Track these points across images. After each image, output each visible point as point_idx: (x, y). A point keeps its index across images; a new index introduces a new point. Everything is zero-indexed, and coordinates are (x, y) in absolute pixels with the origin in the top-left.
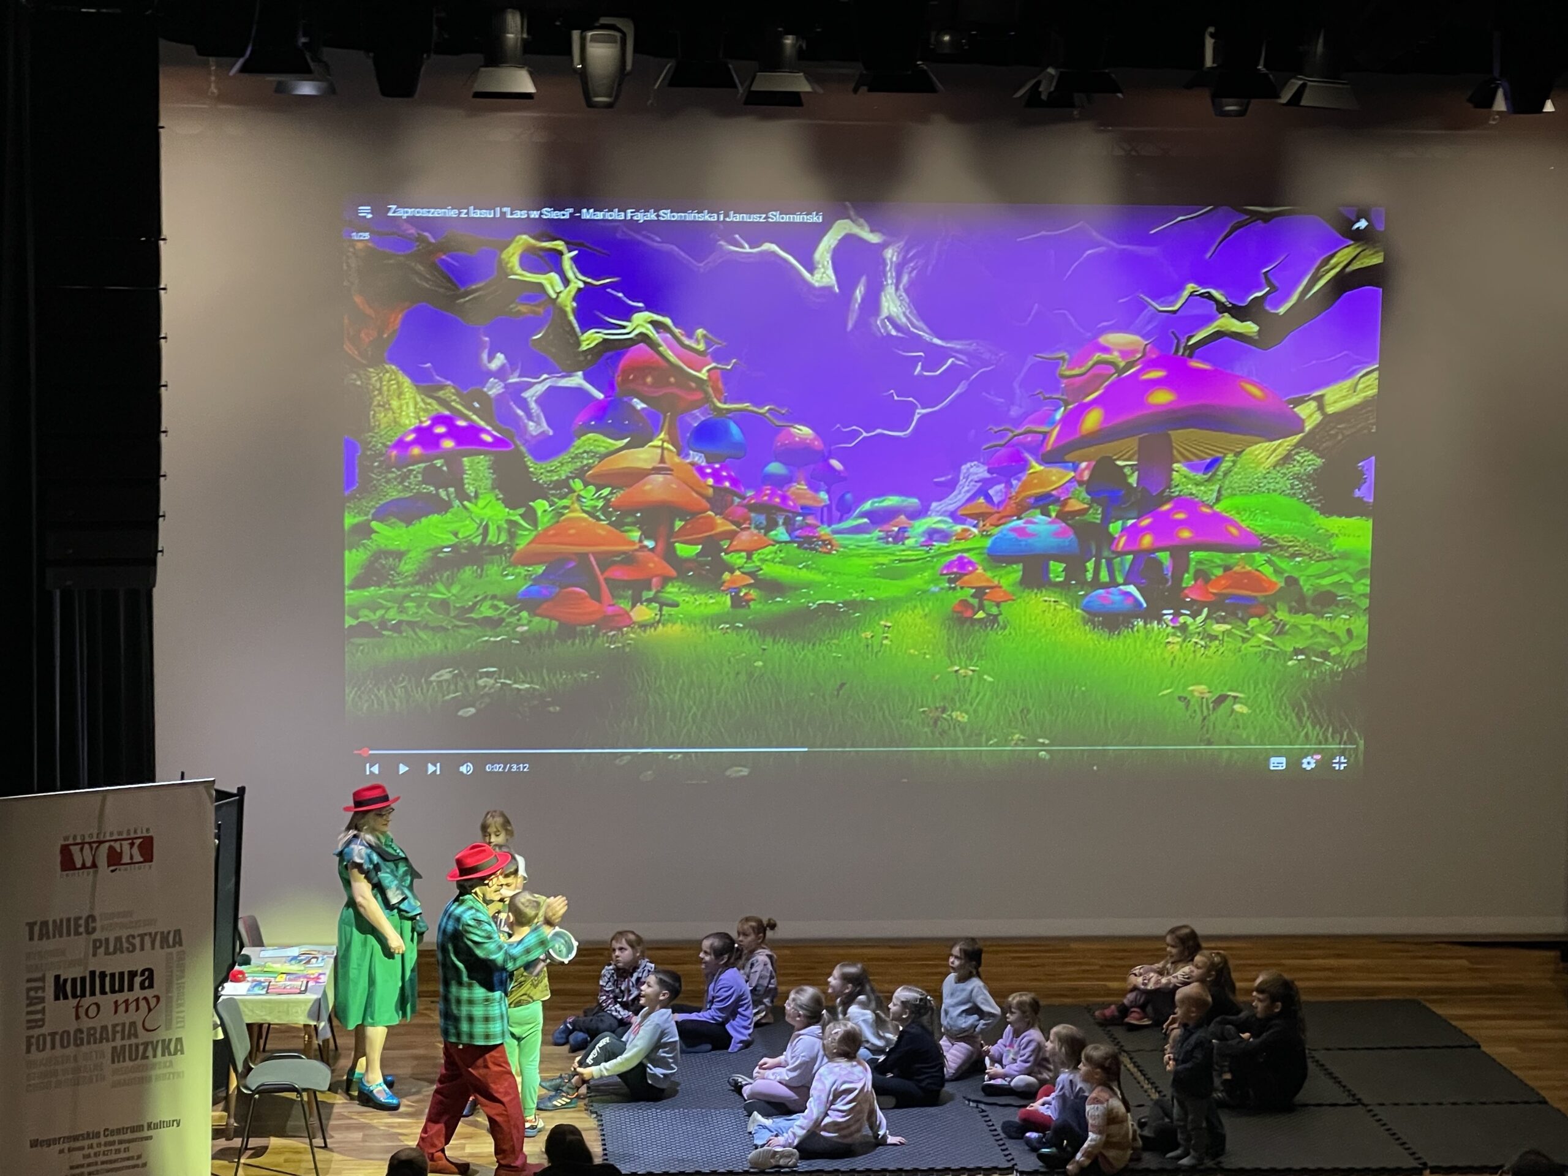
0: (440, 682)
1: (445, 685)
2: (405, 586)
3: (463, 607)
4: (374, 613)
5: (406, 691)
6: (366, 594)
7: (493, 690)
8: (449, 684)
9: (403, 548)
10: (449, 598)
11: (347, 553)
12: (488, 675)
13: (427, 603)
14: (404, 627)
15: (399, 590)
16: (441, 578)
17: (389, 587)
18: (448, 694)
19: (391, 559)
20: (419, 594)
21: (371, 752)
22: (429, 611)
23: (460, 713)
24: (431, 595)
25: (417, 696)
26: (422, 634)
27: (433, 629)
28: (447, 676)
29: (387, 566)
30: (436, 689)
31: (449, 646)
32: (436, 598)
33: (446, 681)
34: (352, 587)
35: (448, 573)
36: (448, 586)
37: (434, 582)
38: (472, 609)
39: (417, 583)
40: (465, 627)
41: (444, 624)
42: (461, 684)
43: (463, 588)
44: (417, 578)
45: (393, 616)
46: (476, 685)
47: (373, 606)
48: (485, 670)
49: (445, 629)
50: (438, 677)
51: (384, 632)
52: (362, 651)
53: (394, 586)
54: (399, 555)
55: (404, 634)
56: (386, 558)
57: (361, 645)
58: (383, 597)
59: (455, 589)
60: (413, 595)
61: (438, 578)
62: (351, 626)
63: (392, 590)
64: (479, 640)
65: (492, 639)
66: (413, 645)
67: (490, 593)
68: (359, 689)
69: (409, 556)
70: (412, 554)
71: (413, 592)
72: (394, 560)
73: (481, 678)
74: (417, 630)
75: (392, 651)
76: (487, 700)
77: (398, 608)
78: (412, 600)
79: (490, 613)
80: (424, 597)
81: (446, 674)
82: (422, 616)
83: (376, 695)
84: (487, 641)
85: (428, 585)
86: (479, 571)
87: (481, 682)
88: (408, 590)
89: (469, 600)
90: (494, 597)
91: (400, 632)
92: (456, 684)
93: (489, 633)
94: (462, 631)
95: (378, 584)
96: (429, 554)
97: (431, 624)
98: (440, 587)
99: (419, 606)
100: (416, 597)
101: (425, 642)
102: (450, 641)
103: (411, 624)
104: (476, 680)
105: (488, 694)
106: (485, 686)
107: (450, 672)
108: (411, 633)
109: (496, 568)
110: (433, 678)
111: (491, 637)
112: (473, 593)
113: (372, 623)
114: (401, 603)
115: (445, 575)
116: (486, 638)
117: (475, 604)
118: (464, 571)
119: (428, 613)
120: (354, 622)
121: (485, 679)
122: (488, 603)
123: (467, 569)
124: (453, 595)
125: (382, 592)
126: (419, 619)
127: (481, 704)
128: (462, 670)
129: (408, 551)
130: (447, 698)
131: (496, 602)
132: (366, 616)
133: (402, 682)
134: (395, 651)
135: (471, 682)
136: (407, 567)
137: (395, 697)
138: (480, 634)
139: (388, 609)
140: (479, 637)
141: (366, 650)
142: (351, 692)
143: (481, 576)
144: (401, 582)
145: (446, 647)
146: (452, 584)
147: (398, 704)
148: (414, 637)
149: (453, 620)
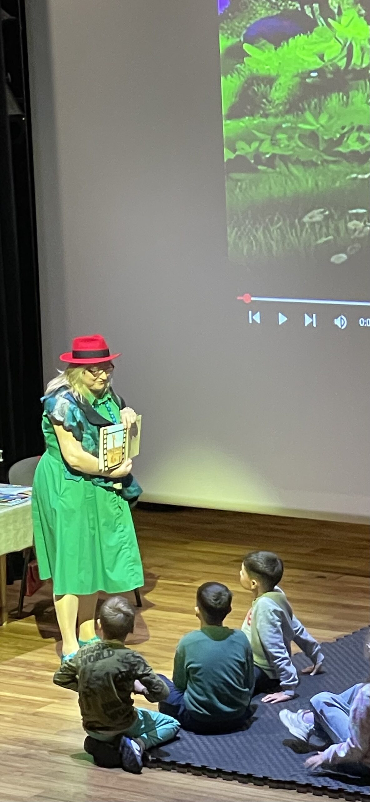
0: (313, 224)
1: (317, 227)
2: (276, 116)
3: (331, 139)
4: (250, 145)
5: (282, 232)
6: (242, 124)
7: (362, 235)
8: (321, 227)
9: (273, 73)
10: (318, 129)
11: (222, 79)
12: (358, 217)
13: (297, 135)
14: (277, 161)
15: (271, 120)
16: (309, 105)
17: (262, 116)
18: (320, 238)
19: (263, 86)
20: (289, 124)
21: (253, 299)
22: (301, 144)
23: (333, 259)
24: (301, 125)
25: (292, 238)
26: (293, 169)
27: (303, 164)
28: (319, 218)
29: (259, 94)
30: (309, 231)
31: (320, 183)
32: (306, 130)
33: (318, 222)
34: (229, 117)
35: (316, 100)
36: (316, 117)
37: (303, 111)
38: (340, 142)
39: (288, 112)
40: (334, 162)
41: (314, 159)
42: (332, 226)
43: (331, 118)
44: (287, 107)
45: (267, 149)
46: (347, 228)
47: (249, 138)
48: (354, 211)
49: (315, 165)
50: (311, 218)
51: (260, 167)
52: (240, 188)
53: (266, 116)
54: (270, 81)
55: (278, 169)
56: (259, 85)
57: (239, 180)
58: (257, 127)
59: (323, 119)
60: (284, 126)
61: (306, 106)
62: (229, 160)
63: (264, 120)
64: (348, 177)
65: (360, 176)
66: (286, 183)
67: (356, 124)
68: (239, 230)
69: (278, 82)
70: (281, 80)
71: (284, 123)
72: (265, 86)
73: (351, 220)
74: (290, 165)
75: (267, 187)
76: (357, 245)
77: (272, 140)
78: (284, 131)
79: (357, 147)
80: (294, 129)
81: (317, 215)
82: (293, 149)
83: (255, 237)
84: (356, 178)
85: (297, 114)
86: (345, 97)
87: (351, 225)
88: (279, 120)
89: (337, 132)
90: (360, 128)
91: (273, 167)
92: (328, 227)
93: (357, 170)
94: (332, 166)
95: (252, 114)
96: (297, 79)
97: (302, 159)
98: (308, 116)
99: (290, 138)
100: (287, 128)
101: (297, 178)
102: (320, 177)
103: (284, 159)
104: (346, 223)
105: (358, 240)
106: (355, 230)
107: (322, 213)
108: (284, 167)
109: (361, 95)
110: (306, 219)
111: (358, 174)
112: (340, 123)
113: (249, 157)
114: (273, 135)
115: (313, 103)
116: (354, 176)
117: (343, 136)
118: (331, 99)
119: (298, 146)
120: (232, 156)
121: (355, 222)
122: (355, 135)
123: (334, 96)
124: (322, 126)
125: (255, 122)
126: (290, 153)
127: (351, 250)
128: (333, 211)
129: (278, 76)
130: (320, 241)
131: (362, 134)
132: (244, 148)
133: (277, 223)
134: (270, 188)
135: (341, 225)
136: (277, 94)
137: (272, 239)
138: (349, 171)
139: (262, 141)
140: (347, 174)
141: (244, 186)
142: (231, 233)
143: (347, 104)
144: (273, 111)
145: (317, 185)
146: (320, 113)
147: (275, 248)
148: (287, 173)
149: (322, 154)
